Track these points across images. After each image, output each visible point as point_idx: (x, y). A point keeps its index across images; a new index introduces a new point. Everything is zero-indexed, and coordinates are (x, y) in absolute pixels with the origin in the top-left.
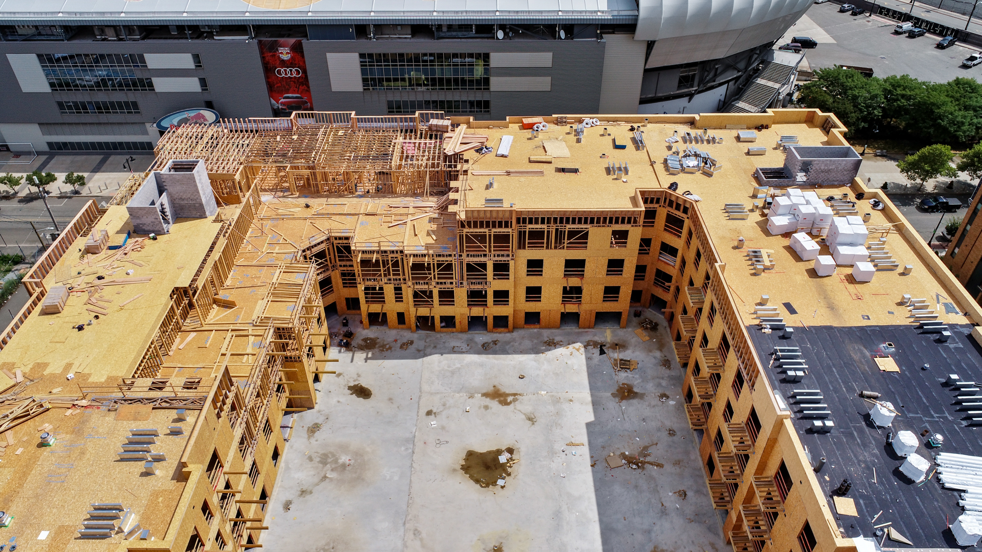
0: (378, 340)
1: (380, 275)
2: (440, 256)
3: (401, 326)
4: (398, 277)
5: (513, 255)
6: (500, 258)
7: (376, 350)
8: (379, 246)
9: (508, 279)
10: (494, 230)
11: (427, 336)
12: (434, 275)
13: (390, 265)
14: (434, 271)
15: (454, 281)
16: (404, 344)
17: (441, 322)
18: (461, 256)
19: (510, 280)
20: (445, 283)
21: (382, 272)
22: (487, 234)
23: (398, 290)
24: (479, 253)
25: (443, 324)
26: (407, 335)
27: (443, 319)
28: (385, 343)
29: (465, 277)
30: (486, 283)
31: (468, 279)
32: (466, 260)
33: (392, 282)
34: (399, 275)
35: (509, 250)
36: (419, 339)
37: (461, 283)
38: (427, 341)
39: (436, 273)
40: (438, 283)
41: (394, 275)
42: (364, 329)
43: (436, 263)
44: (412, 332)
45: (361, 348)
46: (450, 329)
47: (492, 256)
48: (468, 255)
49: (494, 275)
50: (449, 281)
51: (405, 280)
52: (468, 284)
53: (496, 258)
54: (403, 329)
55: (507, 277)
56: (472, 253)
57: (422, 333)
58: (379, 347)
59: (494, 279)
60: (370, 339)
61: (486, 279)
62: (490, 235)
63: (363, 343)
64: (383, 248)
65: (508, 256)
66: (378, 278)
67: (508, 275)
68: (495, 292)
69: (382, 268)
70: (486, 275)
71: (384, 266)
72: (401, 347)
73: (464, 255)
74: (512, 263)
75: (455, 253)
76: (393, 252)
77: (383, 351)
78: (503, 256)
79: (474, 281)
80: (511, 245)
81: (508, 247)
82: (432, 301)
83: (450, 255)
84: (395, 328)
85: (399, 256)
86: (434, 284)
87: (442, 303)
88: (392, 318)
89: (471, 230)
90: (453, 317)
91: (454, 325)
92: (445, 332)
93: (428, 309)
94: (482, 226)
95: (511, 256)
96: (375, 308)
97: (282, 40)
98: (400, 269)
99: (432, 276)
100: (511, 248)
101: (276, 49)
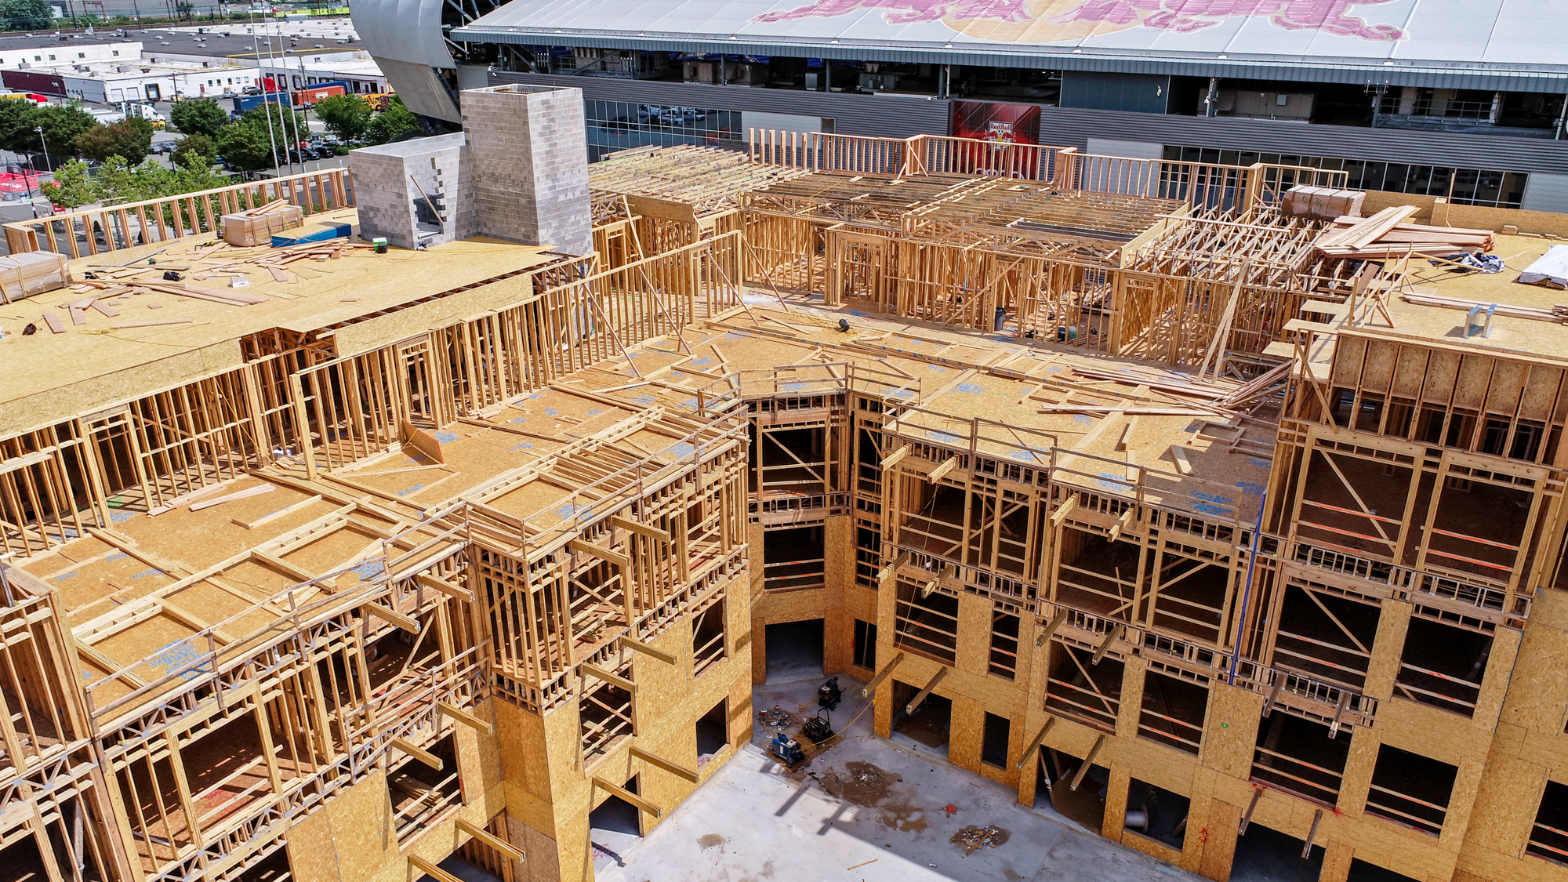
0: (897, 786)
1: (957, 555)
2: (1182, 524)
3: (989, 768)
4: (1014, 578)
5: (1520, 606)
6: (1452, 604)
7: (874, 813)
8: (973, 438)
9: (1468, 712)
10: (1453, 456)
11: (1066, 839)
12: (1144, 604)
13: (996, 524)
14: (1146, 588)
15: (1217, 648)
16: (971, 832)
17: (1132, 808)
18: (1269, 545)
19: (1475, 723)
20: (1180, 649)
21: (965, 543)
22: (1418, 469)
23: (1005, 625)
24: (1358, 554)
25: (1139, 819)
26: (997, 808)
27: (1141, 794)
28: (914, 803)
29: (1269, 647)
30: (1355, 703)
31: (1278, 657)
32: (1292, 570)
33: (991, 589)
34: (1018, 568)
35: (1506, 576)
36: (1034, 837)
37: (1247, 670)
38: (1060, 854)
39: (1153, 595)
40: (1150, 640)
41: (1002, 564)
42: (873, 734)
43: (1160, 549)
44: (1017, 802)
45: (830, 787)
46: (1160, 847)
47: (1416, 580)
48: (1302, 553)
49: (1404, 676)
50: (1199, 644)
51: (1032, 592)
52: (1274, 680)
53: (1433, 599)
54: (992, 781)
55: (1463, 701)
56: (1325, 547)
57: (1052, 819)
58: (888, 808)
59: (1397, 692)
60: (877, 772)
61: (1360, 681)
62: (1427, 481)
63: (844, 774)
64: (984, 449)
65: (1495, 600)
66: (950, 563)
67: (1472, 695)
68: (1388, 755)
69: (966, 528)
70: (1363, 664)
71: (975, 524)
72: (958, 839)
73: (1288, 544)
74: (1504, 642)
75: (1246, 526)
76: (1013, 471)
77: (893, 824)
78: (1468, 594)
79: (1301, 674)
80: (1522, 551)
81: (1509, 558)
82: (1115, 707)
83: (1225, 533)
84: (969, 769)
85: (1031, 490)
86: (1134, 636)
87: (1148, 727)
88: (967, 729)
89: (1345, 436)
90: (1182, 804)
91: (1176, 839)
92: (1136, 851)
93: (1094, 735)
94: (1398, 429)
95: (1509, 603)
96: (918, 670)
97: (1001, 105)
98: (1028, 546)
99: (1135, 603)
100: (1517, 569)
101: (987, 127)
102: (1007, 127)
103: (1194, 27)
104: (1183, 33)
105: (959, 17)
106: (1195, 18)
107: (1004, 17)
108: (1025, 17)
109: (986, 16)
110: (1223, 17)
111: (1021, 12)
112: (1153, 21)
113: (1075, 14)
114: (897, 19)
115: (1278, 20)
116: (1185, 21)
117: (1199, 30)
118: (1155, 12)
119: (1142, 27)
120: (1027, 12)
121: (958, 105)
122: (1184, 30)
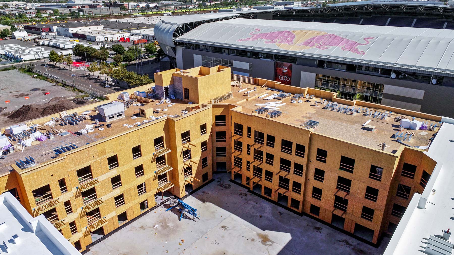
16: (242, 194)
17: (265, 191)
27: (266, 188)
31: (280, 168)
34: (250, 154)
39: (265, 158)
41: (247, 153)
49: (294, 171)
58: (231, 190)
61: (290, 171)
67: (302, 173)
69: (243, 148)
82: (261, 175)
87: (265, 178)
88: (244, 179)
93: (259, 179)
96: (237, 170)
97: (285, 63)
98: (251, 151)
101: (282, 67)
102: (286, 68)
103: (325, 49)
104: (323, 50)
105: (279, 43)
106: (326, 46)
107: (288, 43)
108: (293, 44)
109: (285, 43)
110: (332, 46)
111: (292, 42)
112: (318, 46)
113: (303, 44)
114: (266, 42)
115: (342, 48)
116: (324, 47)
117: (326, 49)
118: (319, 44)
119: (315, 48)
120: (293, 43)
121: (277, 62)
122: (323, 49)
